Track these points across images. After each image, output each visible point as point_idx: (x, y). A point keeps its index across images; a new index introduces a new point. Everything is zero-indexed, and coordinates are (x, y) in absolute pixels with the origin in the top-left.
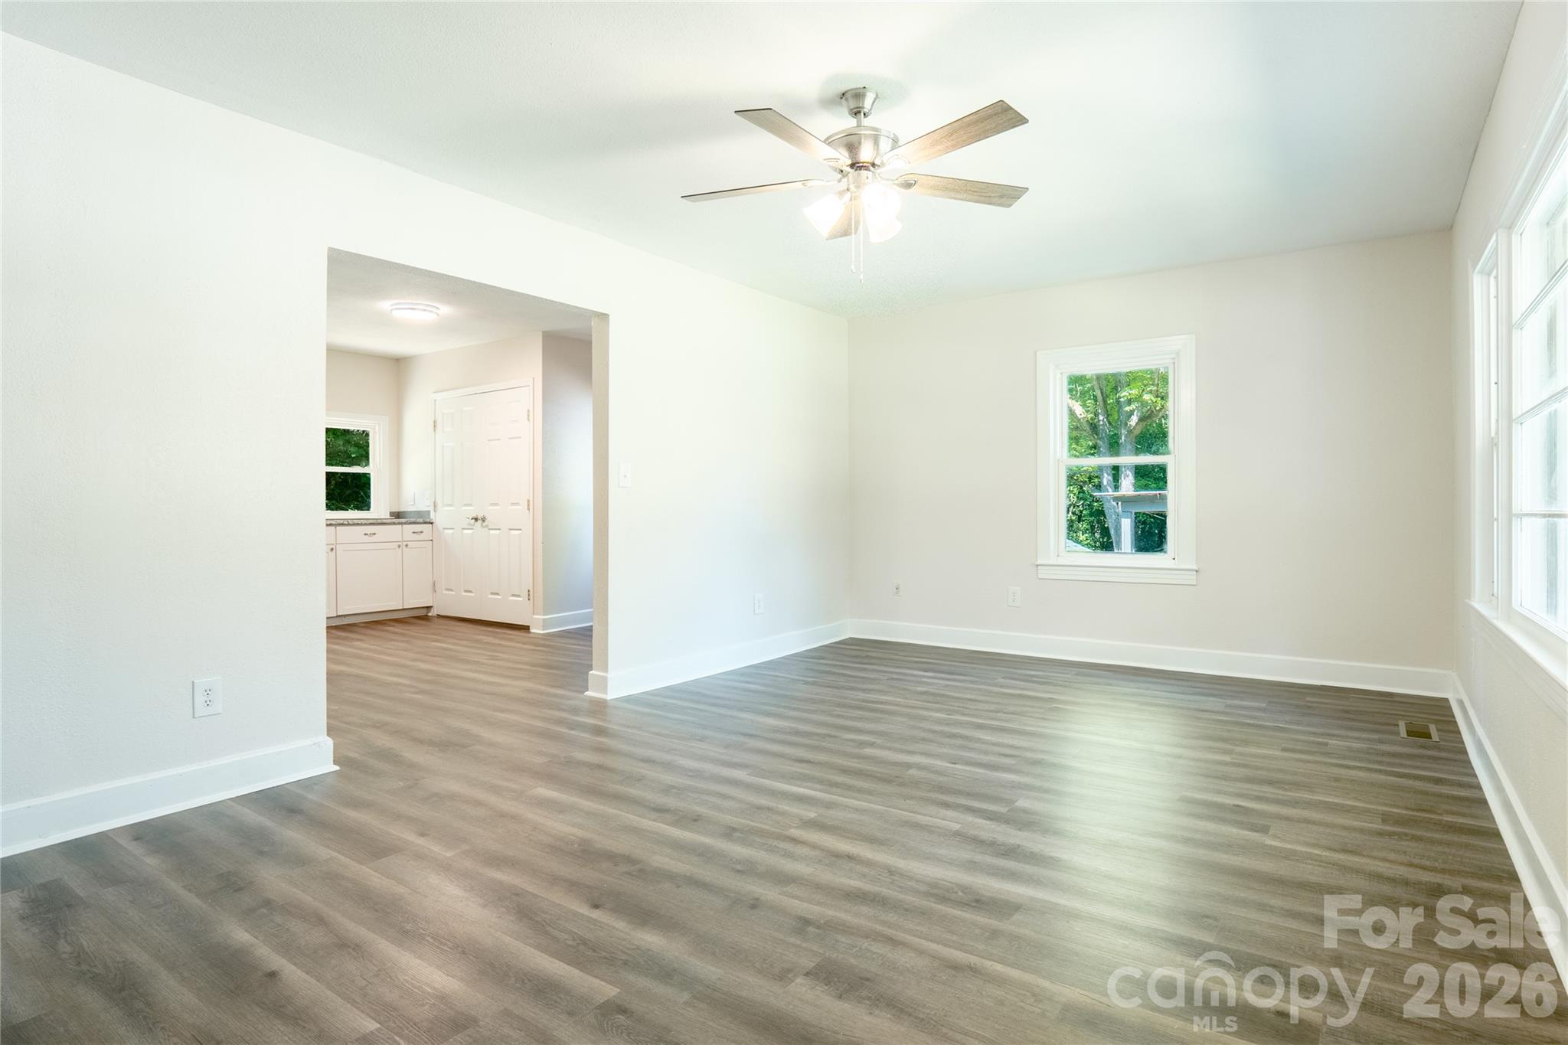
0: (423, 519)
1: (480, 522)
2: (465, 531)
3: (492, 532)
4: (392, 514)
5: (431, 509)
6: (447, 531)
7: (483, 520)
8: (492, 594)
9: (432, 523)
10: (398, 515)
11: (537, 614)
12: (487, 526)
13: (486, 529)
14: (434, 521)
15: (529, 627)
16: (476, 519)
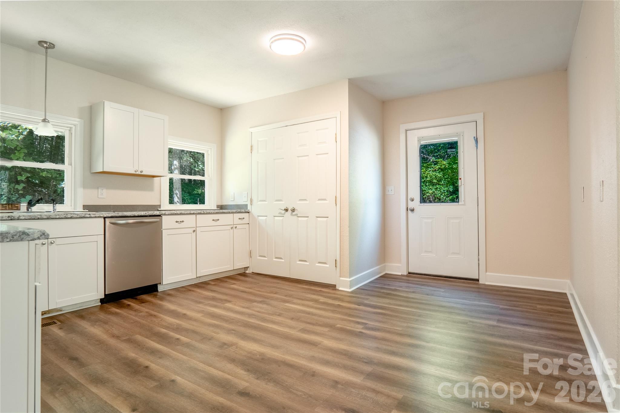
0: (242, 209)
1: (290, 212)
2: (276, 218)
3: (300, 219)
4: (218, 206)
5: (248, 203)
6: (260, 218)
7: (293, 210)
8: (300, 261)
9: (249, 213)
10: (221, 207)
11: (342, 277)
12: (296, 215)
13: (296, 217)
14: (250, 211)
15: (336, 285)
16: (286, 210)
